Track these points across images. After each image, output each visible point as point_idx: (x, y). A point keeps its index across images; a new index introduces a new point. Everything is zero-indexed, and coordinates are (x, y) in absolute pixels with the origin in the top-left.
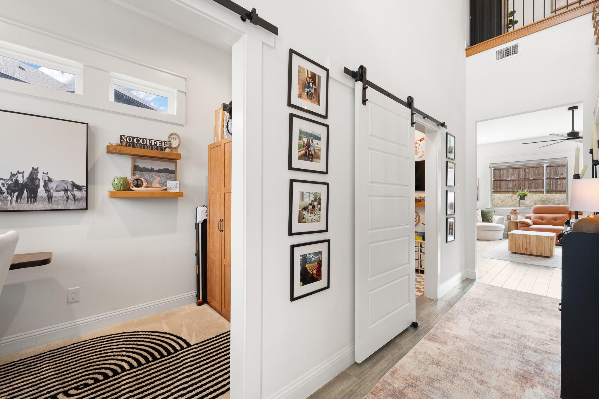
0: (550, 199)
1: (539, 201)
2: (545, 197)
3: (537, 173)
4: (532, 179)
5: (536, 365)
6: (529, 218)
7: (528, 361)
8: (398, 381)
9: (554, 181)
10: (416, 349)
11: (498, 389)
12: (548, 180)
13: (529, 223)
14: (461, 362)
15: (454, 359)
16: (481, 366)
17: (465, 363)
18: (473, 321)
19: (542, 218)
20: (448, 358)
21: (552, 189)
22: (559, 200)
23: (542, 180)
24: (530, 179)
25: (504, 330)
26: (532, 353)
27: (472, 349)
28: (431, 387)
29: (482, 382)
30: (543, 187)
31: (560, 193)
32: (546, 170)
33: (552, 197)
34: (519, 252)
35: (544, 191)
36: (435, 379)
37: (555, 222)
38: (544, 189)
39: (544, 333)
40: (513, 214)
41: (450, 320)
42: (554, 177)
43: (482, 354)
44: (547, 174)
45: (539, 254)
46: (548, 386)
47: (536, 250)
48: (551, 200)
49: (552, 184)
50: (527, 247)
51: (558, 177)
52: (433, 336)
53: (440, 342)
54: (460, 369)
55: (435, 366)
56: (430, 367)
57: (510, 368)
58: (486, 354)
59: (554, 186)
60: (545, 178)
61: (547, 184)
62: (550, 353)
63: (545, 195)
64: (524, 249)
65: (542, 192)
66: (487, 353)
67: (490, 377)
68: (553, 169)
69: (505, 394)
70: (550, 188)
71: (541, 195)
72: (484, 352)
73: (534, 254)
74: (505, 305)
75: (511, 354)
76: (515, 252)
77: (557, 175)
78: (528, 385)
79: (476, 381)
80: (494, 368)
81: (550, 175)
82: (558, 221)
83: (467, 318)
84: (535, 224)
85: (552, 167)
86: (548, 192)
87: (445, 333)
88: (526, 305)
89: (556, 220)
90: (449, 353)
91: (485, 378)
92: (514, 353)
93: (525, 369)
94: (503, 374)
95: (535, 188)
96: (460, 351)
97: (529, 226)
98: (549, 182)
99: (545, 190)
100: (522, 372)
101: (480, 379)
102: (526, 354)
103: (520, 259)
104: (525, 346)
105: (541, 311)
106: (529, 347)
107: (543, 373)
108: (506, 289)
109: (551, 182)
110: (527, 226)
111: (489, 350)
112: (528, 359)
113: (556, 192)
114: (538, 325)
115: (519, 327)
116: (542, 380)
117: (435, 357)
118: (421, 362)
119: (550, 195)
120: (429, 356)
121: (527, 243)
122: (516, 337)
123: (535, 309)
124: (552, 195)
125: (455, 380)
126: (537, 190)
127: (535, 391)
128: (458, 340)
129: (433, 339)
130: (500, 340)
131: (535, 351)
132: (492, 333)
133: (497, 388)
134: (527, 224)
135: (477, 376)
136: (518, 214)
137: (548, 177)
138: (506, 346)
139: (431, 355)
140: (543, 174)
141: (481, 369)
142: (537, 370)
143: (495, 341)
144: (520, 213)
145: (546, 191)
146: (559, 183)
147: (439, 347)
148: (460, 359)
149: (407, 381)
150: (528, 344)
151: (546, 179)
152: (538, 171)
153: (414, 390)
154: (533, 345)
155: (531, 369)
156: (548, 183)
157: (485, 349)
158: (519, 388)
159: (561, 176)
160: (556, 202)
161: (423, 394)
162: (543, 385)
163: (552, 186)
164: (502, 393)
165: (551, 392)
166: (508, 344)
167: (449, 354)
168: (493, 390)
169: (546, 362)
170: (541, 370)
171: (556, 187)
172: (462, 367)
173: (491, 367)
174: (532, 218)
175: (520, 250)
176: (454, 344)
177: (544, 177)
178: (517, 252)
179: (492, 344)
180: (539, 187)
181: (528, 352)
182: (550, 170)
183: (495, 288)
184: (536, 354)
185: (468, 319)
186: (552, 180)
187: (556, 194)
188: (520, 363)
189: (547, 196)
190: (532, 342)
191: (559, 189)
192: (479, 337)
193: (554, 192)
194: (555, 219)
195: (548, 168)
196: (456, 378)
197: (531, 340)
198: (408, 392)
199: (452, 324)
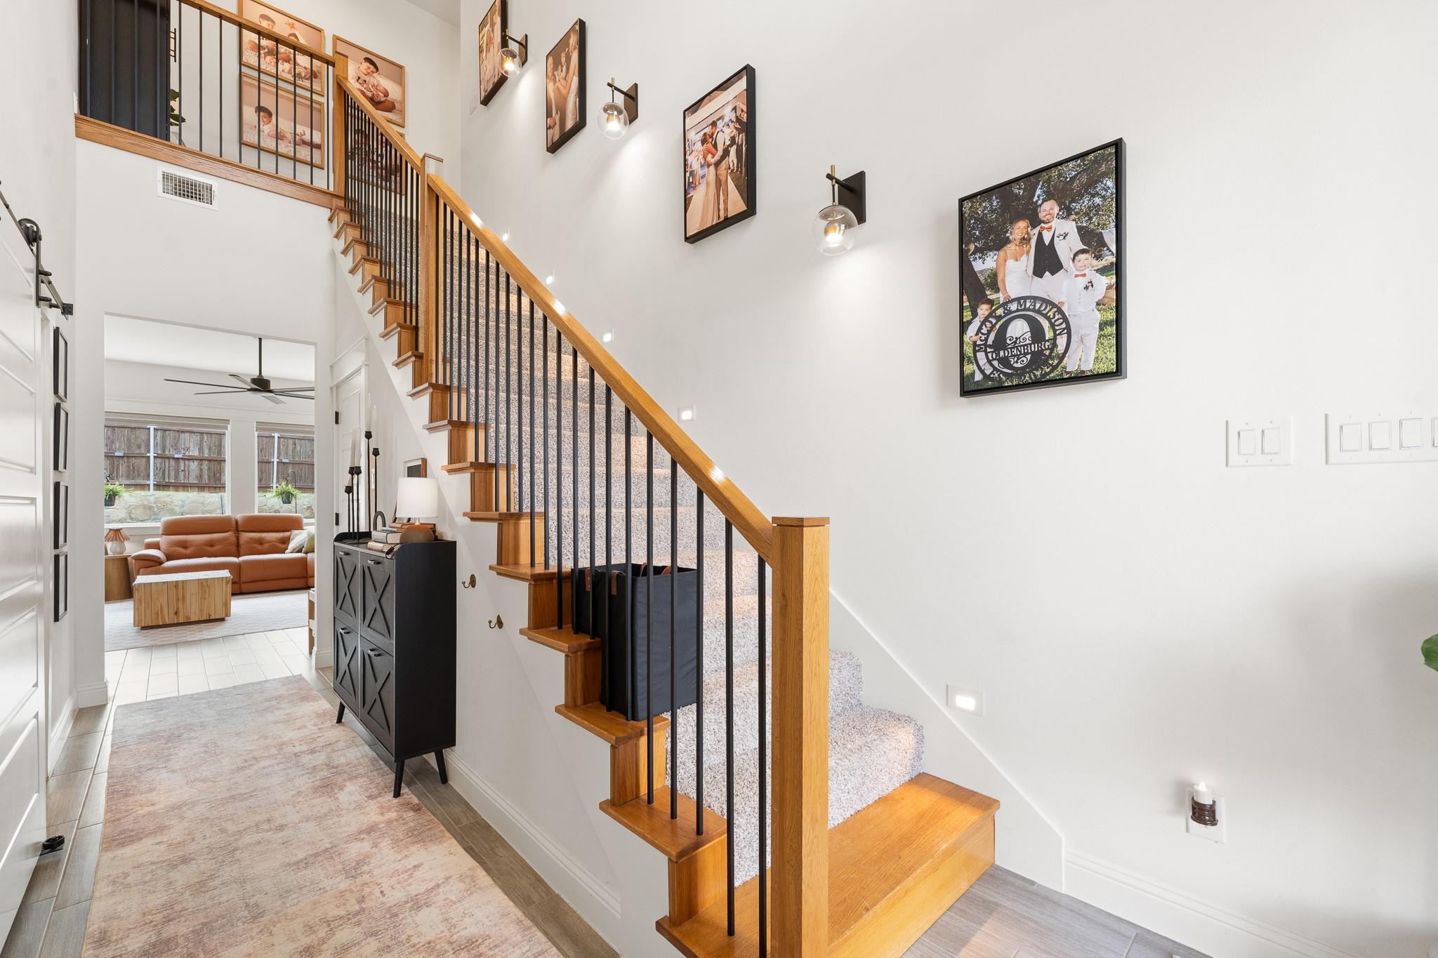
0: (164, 502)
1: (138, 507)
2: (152, 499)
3: (133, 441)
4: (121, 454)
5: (327, 765)
6: (156, 546)
7: (314, 767)
8: (132, 939)
9: (172, 462)
10: (109, 876)
11: (307, 819)
12: (160, 460)
13: (159, 558)
14: (223, 831)
15: (208, 835)
16: (260, 814)
17: (231, 827)
18: (180, 769)
19: (184, 545)
20: (194, 842)
21: (167, 480)
22: (183, 506)
23: (144, 460)
24: (117, 454)
25: (247, 752)
26: (310, 756)
27: (223, 805)
28: (209, 893)
29: (281, 828)
30: (148, 476)
31: (184, 490)
32: (155, 436)
33: (168, 499)
34: (161, 623)
35: (149, 485)
36: (204, 878)
37: (210, 549)
38: (149, 479)
39: (305, 727)
40: (112, 541)
41: (131, 792)
42: (171, 453)
43: (246, 799)
44: (156, 445)
45: (204, 618)
46: (356, 777)
47: (197, 611)
48: (165, 504)
49: (167, 470)
50: (177, 608)
51: (180, 456)
52: (122, 836)
53: (151, 833)
54: (232, 839)
55: (183, 868)
56: (175, 875)
57: (300, 789)
58: (252, 796)
59: (172, 474)
60: (152, 455)
61: (157, 468)
62: (330, 744)
63: (154, 495)
64: (172, 614)
65: (144, 487)
66: (253, 794)
67: (284, 816)
68: (169, 438)
69: (320, 817)
70: (164, 479)
71: (142, 493)
72: (245, 796)
73: (193, 619)
74: (215, 720)
75: (288, 774)
76: (150, 625)
77: (179, 452)
78: (336, 791)
79: (272, 832)
80: (280, 803)
81: (164, 450)
82: (217, 548)
83: (164, 770)
84: (169, 558)
85: (168, 432)
86: (158, 486)
87: (144, 816)
88: (249, 705)
89: (212, 546)
90: (188, 835)
91: (280, 821)
92: (290, 771)
93: (318, 778)
94: (298, 800)
95: (128, 477)
96: (205, 820)
97: (161, 563)
98: (161, 464)
99: (151, 482)
100: (317, 783)
101: (273, 827)
102: (304, 761)
103: (172, 636)
104: (295, 754)
105: (278, 703)
106: (302, 752)
107: (340, 768)
108: (192, 695)
109: (165, 464)
110: (156, 564)
111: (252, 789)
112: (311, 765)
113: (178, 486)
114: (289, 721)
115: (267, 738)
116: (345, 776)
117: (168, 858)
118: (145, 883)
119: (162, 494)
120: (152, 864)
121: (178, 600)
122: (274, 751)
123: (267, 704)
124: (168, 493)
125: (238, 855)
126: (133, 482)
127: (348, 790)
128: (184, 809)
129: (128, 840)
130: (255, 767)
131: (313, 752)
132: (233, 767)
133: (304, 820)
134: (156, 559)
135: (266, 827)
136: (127, 539)
137: (159, 452)
138: (271, 769)
139: (155, 860)
140: (148, 445)
141: (265, 817)
142: (332, 770)
143: (249, 772)
144: (131, 538)
145: (154, 485)
146: (183, 469)
147: (158, 840)
148: (217, 829)
149: (151, 922)
150: (297, 750)
151: (155, 457)
152: (137, 438)
153: (183, 919)
154: (304, 748)
155: (326, 774)
156: (159, 466)
157: (244, 792)
158: (330, 800)
159: (187, 454)
160: (177, 509)
161: (206, 909)
162: (350, 779)
163: (167, 474)
164: (315, 819)
165: (363, 780)
166: (270, 766)
167: (190, 836)
168: (302, 825)
169: (334, 755)
170: (336, 767)
171: (176, 477)
172: (233, 835)
173: (274, 805)
174: (163, 546)
175: (163, 617)
176: (183, 818)
177: (149, 451)
178: (154, 624)
179: (249, 779)
180: (139, 475)
181: (306, 759)
182: (163, 438)
183: (169, 701)
184: (315, 755)
185: (167, 772)
186: (167, 461)
187: (176, 491)
188: (308, 776)
189: (157, 496)
190: (301, 745)
191: (183, 481)
192: (217, 783)
193: (171, 488)
194: (211, 544)
195: (159, 432)
196: (238, 852)
197: (297, 744)
198: (173, 931)
199: (143, 795)
